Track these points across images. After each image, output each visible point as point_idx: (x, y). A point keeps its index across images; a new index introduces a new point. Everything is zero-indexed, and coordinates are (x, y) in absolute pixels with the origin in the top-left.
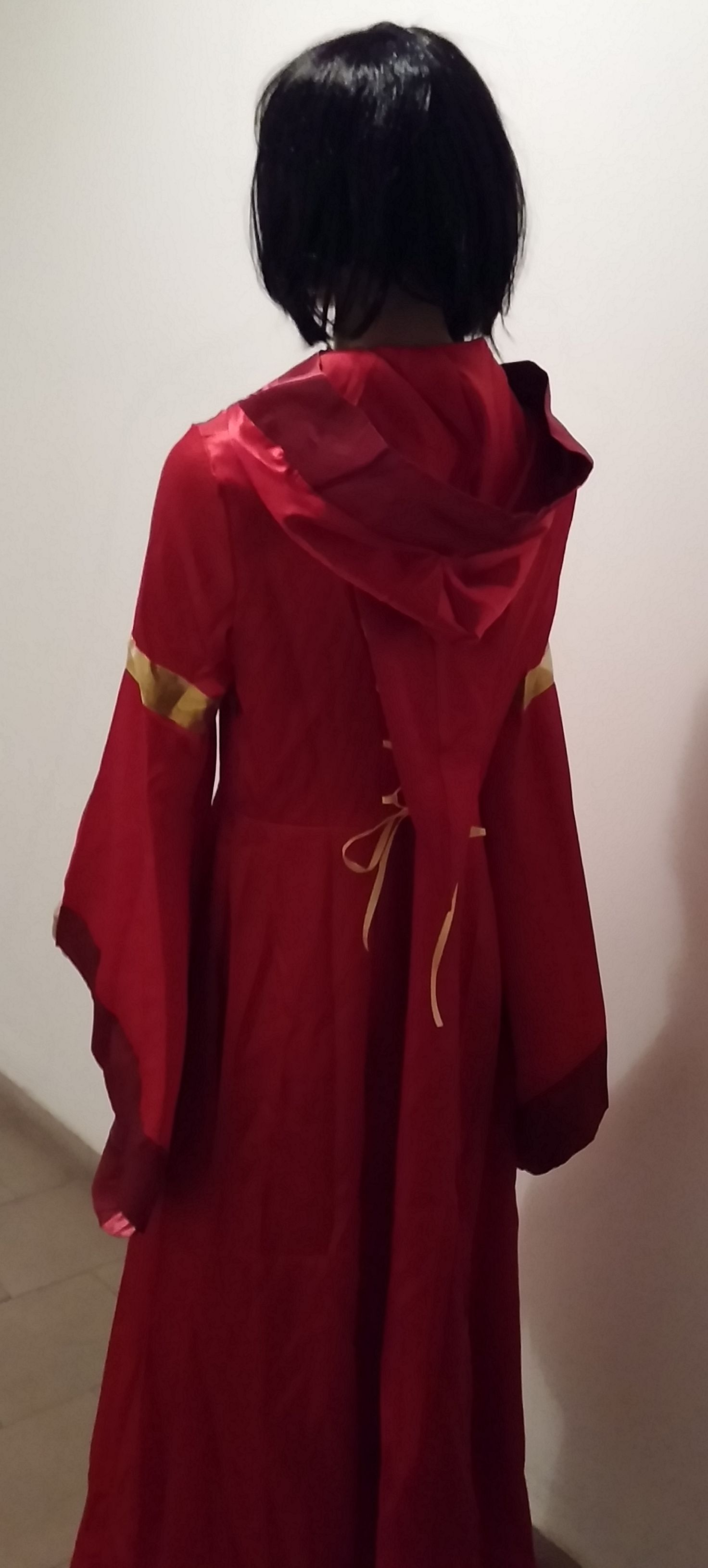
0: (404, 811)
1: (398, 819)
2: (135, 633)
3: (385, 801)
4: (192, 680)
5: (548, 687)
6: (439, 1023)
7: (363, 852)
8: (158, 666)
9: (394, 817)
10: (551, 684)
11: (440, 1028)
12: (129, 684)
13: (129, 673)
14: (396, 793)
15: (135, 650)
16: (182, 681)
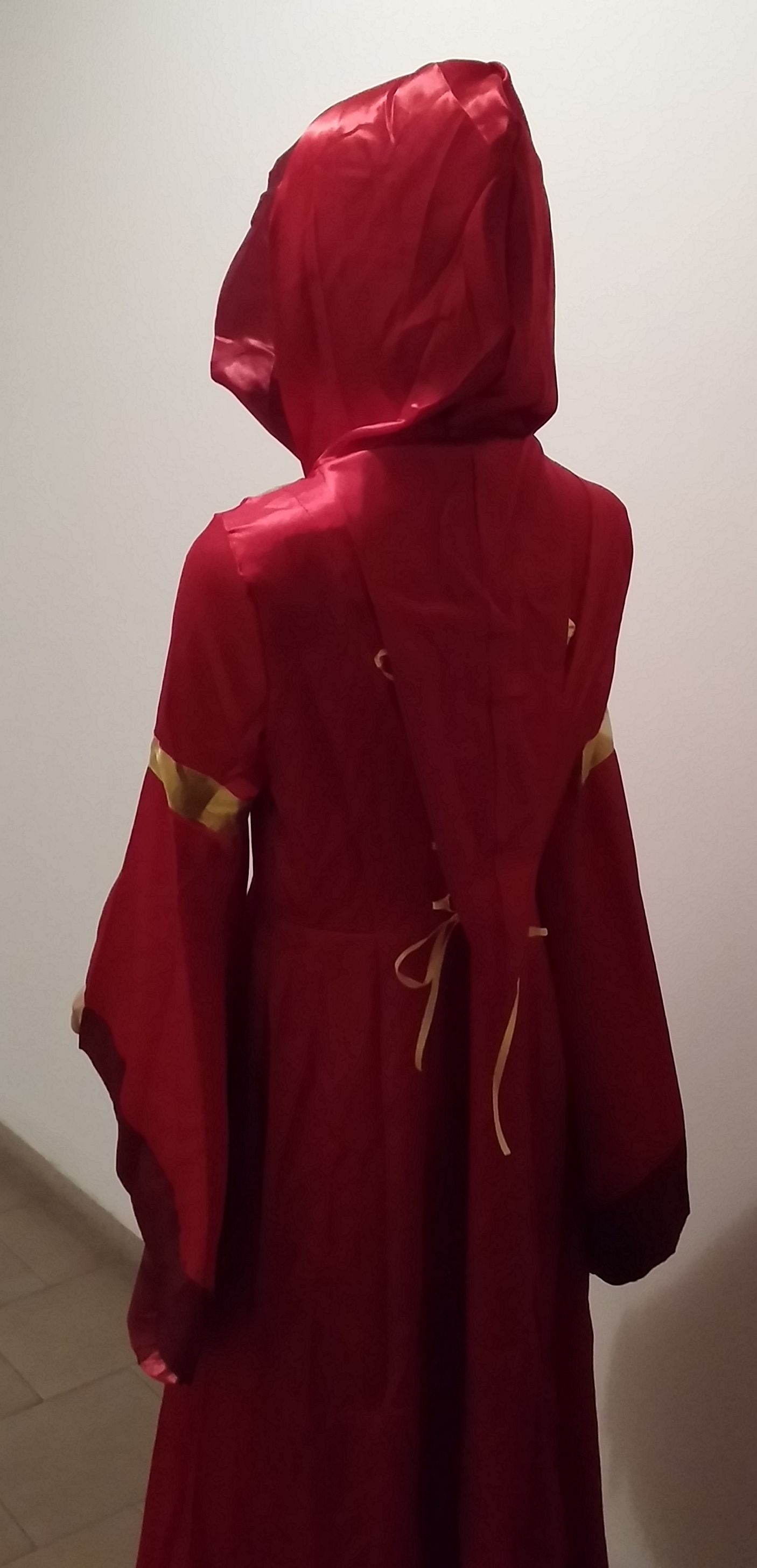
0: (455, 918)
1: (449, 926)
2: (156, 732)
3: (436, 906)
4: (223, 783)
5: (608, 756)
6: (506, 1151)
7: (417, 966)
8: (185, 768)
9: (445, 924)
10: (612, 751)
11: (508, 1156)
12: (151, 783)
13: (152, 772)
14: (447, 898)
15: (159, 751)
16: (212, 782)
